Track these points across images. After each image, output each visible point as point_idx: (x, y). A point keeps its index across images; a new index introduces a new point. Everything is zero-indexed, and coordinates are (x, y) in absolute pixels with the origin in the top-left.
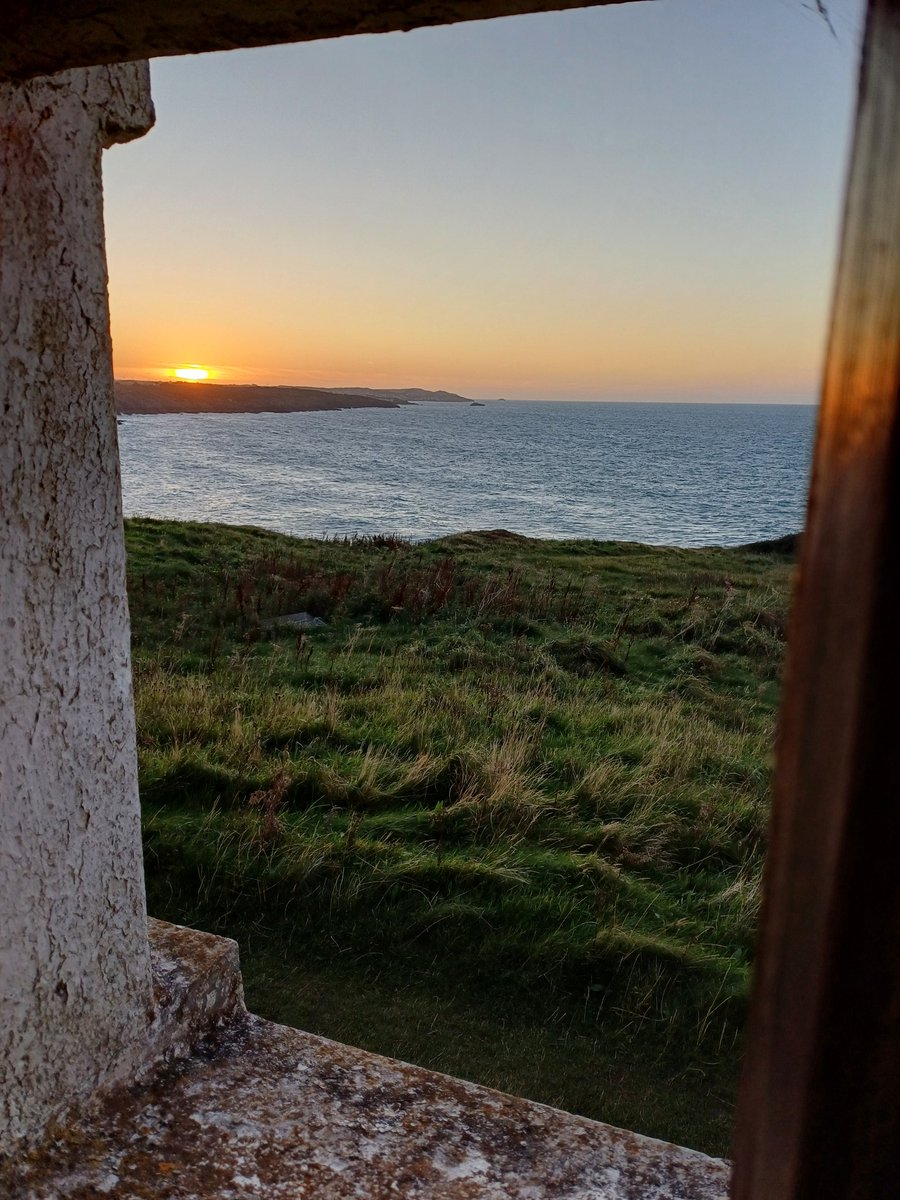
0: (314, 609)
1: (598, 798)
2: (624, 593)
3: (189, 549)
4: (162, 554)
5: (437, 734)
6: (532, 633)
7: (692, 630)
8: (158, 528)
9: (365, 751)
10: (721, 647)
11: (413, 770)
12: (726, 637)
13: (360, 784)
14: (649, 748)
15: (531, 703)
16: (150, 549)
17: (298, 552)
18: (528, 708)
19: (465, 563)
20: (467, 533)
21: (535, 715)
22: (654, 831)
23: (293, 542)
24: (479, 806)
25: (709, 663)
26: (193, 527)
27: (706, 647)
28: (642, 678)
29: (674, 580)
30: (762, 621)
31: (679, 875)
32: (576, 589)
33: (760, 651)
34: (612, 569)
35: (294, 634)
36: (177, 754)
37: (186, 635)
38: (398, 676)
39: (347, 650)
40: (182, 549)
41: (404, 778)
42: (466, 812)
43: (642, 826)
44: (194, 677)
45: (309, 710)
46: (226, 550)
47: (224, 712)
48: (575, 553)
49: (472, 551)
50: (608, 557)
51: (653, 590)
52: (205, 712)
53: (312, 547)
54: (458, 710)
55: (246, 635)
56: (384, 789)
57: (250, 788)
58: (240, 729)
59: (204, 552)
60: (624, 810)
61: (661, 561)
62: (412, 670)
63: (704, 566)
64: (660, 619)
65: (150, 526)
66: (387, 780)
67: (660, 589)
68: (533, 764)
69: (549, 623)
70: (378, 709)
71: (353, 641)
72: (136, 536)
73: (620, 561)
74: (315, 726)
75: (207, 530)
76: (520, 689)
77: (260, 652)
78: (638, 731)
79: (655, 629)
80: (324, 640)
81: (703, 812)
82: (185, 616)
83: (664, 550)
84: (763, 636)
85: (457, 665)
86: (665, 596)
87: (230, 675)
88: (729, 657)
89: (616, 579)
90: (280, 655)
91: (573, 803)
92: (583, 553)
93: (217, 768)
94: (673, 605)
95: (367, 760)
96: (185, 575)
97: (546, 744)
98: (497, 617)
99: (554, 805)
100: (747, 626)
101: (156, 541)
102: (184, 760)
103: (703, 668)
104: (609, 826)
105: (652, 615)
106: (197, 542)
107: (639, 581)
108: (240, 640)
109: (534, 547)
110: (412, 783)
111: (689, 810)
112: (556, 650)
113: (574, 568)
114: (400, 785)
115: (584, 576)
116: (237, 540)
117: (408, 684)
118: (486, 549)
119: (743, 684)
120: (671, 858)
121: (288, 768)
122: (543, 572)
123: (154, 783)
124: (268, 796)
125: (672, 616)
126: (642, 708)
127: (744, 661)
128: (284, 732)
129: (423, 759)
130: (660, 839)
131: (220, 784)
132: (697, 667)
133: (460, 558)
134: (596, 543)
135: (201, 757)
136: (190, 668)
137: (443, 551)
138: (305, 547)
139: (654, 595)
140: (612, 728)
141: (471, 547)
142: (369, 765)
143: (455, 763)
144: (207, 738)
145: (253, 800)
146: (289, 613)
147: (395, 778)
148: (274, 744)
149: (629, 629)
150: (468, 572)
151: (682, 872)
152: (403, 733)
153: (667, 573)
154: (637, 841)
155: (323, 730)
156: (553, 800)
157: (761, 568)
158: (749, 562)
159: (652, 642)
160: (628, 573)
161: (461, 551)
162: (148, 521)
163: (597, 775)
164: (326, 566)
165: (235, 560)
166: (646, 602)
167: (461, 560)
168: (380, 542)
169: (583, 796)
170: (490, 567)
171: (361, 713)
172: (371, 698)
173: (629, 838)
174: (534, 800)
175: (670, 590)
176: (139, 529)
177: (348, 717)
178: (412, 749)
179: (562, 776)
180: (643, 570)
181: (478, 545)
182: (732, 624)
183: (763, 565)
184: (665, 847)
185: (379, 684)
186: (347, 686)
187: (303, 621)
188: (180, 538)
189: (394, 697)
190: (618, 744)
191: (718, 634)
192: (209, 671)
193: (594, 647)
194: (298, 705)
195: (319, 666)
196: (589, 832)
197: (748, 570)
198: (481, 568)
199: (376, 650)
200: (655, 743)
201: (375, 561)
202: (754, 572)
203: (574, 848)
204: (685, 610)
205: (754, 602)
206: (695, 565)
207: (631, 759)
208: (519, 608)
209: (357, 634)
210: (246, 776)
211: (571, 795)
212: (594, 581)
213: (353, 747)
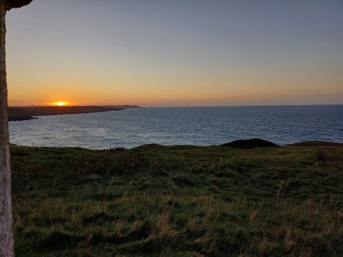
0: (98, 172)
1: (193, 230)
2: (191, 160)
3: (58, 156)
4: (50, 158)
5: (140, 213)
6: (166, 175)
7: (212, 171)
8: (49, 150)
9: (117, 222)
10: (220, 175)
11: (133, 226)
12: (221, 172)
13: (116, 233)
14: (206, 211)
15: (169, 198)
16: (46, 157)
17: (93, 154)
18: (168, 200)
19: (144, 154)
20: (144, 145)
21: (170, 203)
22: (212, 241)
23: (91, 151)
24: (156, 238)
25: (218, 181)
26: (60, 149)
27: (216, 175)
28: (200, 187)
29: (204, 156)
30: (231, 167)
32: (177, 160)
33: (231, 176)
34: (187, 153)
35: (93, 181)
36: (53, 229)
37: (57, 184)
38: (126, 193)
39: (109, 185)
40: (56, 156)
41: (130, 229)
42: (151, 241)
43: (208, 239)
44: (59, 198)
45: (98, 208)
46: (70, 155)
47: (69, 210)
48: (175, 149)
49: (146, 150)
50: (185, 150)
51: (199, 159)
52: (63, 211)
53: (97, 152)
54: (146, 203)
55: (76, 183)
56: (124, 234)
57: (79, 239)
58: (74, 216)
59: (63, 156)
60: (201, 234)
61: (200, 150)
62: (131, 190)
63: (212, 151)
64: (202, 168)
65: (46, 149)
66: (124, 231)
67: (201, 159)
68: (171, 220)
69: (170, 171)
70: (120, 205)
71: (111, 182)
72: (41, 153)
73: (188, 151)
74: (100, 213)
75: (64, 149)
76: (165, 194)
77: (81, 188)
78: (202, 206)
79: (201, 171)
80: (101, 182)
81: (226, 232)
82: (56, 178)
83: (200, 147)
84: (231, 171)
85: (145, 187)
86: (203, 161)
87: (71, 196)
88: (223, 178)
89: (188, 156)
90: (87, 189)
91: (185, 233)
92: (178, 149)
93: (67, 232)
94: (205, 163)
95: (118, 224)
96: (57, 164)
97: (175, 213)
98: (155, 171)
99: (180, 234)
100: (227, 169)
101: (48, 154)
102: (54, 232)
103: (217, 182)
104: (198, 240)
105: (200, 167)
106: (61, 153)
107: (194, 156)
108: (74, 184)
109: (164, 148)
110: (133, 231)
111: (221, 232)
112: (174, 179)
113: (176, 154)
114: (128, 233)
115: (179, 156)
116: (74, 152)
117: (129, 195)
118: (150, 149)
119: (229, 187)
120: (218, 249)
121: (91, 230)
122: (167, 156)
123: (44, 240)
124: (85, 243)
125: (205, 167)
126: (202, 197)
127: (227, 179)
128: (90, 216)
129: (136, 222)
130: (213, 244)
131: (67, 238)
132: (215, 182)
133: (142, 153)
134: (181, 146)
135: (61, 230)
136: (58, 195)
137: (137, 151)
138: (95, 152)
139: (200, 161)
140: (194, 205)
141: (146, 149)
142: (119, 225)
143: (147, 223)
144: (63, 221)
145: (80, 244)
146: (90, 174)
147: (128, 230)
148: (87, 221)
149: (194, 171)
150: (145, 157)
151: (222, 254)
152: (127, 214)
153: (202, 154)
154: (207, 245)
155: (102, 215)
156: (179, 232)
158: (223, 149)
159: (201, 175)
160: (191, 154)
161: (142, 151)
162: (45, 148)
163: (192, 223)
164: (102, 158)
165: (73, 158)
166: (198, 163)
167: (143, 153)
168: (118, 149)
169: (188, 230)
170: (151, 155)
171: (115, 207)
172: (117, 201)
173: (205, 244)
174: (174, 233)
175: (204, 159)
176: (42, 150)
177: (111, 209)
178: (132, 219)
179: (181, 223)
180: (195, 153)
181: (147, 148)
182: (223, 168)
183: (228, 150)
184: (216, 246)
185: (120, 196)
186: (110, 198)
187: (95, 176)
188: (56, 153)
189: (125, 200)
190: (197, 210)
191: (219, 171)
192: (64, 195)
193: (185, 178)
194: (94, 206)
195: (100, 191)
196: (192, 243)
197: (224, 152)
198: (149, 155)
199: (119, 184)
200: (208, 209)
201: (117, 155)
202: (226, 152)
203: (187, 250)
204: (209, 165)
205: (227, 161)
206: (209, 151)
207: (201, 215)
208: (162, 167)
209: (114, 179)
210: (77, 235)
211: (184, 230)
212: (182, 157)
213: (113, 219)
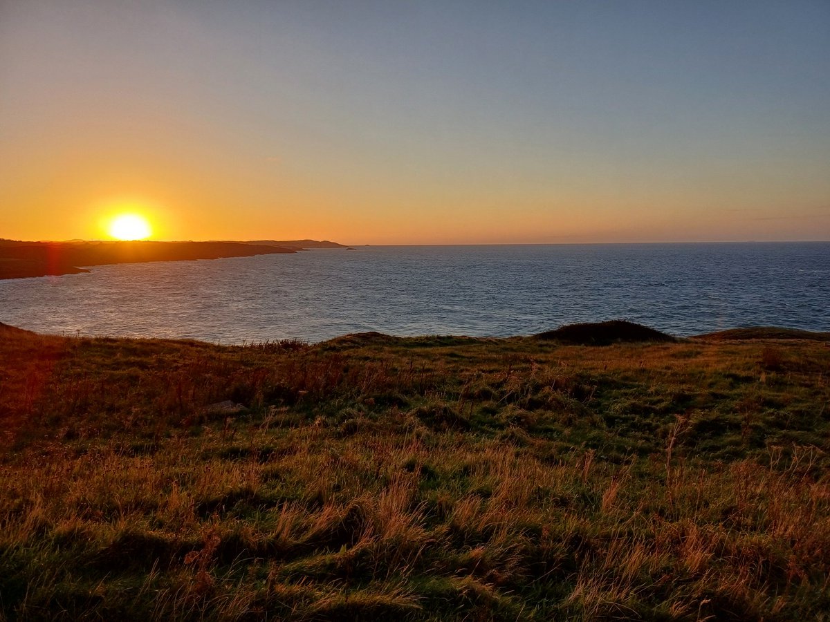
0: (237, 397)
1: (466, 528)
2: (462, 371)
3: (139, 359)
4: (118, 364)
5: (337, 488)
6: (403, 405)
7: (513, 394)
8: (115, 344)
9: (280, 508)
10: (533, 405)
11: (319, 521)
12: (535, 398)
13: (278, 536)
14: (497, 484)
15: (407, 457)
16: (108, 361)
17: (224, 356)
18: (406, 460)
19: (349, 357)
20: (349, 335)
21: (410, 467)
22: (511, 551)
23: (220, 349)
24: (375, 546)
25: (526, 417)
26: (142, 342)
27: (522, 406)
28: (483, 432)
29: (495, 361)
30: (557, 386)
31: (534, 585)
32: (428, 370)
33: (559, 406)
34: (452, 355)
35: (223, 417)
36: (122, 525)
37: (135, 424)
38: (306, 444)
39: (263, 427)
40: (132, 358)
41: (313, 526)
42: (364, 552)
43: (501, 549)
44: (140, 457)
45: (233, 477)
46: (168, 357)
47: (164, 485)
48: (425, 345)
49: (353, 347)
50: (448, 347)
51: (482, 368)
52: (148, 486)
53: (234, 352)
54: (353, 468)
55: (183, 421)
56: (297, 538)
57: (185, 548)
58: (179, 498)
59: (152, 360)
60: (485, 537)
61: (484, 348)
62: (315, 438)
63: (512, 350)
64: (488, 388)
65: (109, 343)
66: (298, 531)
67: (486, 367)
68: (413, 506)
69: (412, 395)
70: (290, 471)
71: (268, 419)
72: (97, 351)
73: (456, 350)
74: (239, 490)
75: (153, 344)
76: (398, 446)
77: (193, 434)
78: (487, 472)
79: (485, 395)
80: (246, 421)
81: (545, 533)
82: (134, 410)
83: (485, 341)
84: (558, 395)
85: (351, 431)
86: (491, 372)
87: (169, 453)
88: (539, 411)
89: (455, 361)
90: (211, 437)
91: (447, 535)
92: (431, 345)
93: (157, 534)
94: (497, 377)
95: (283, 515)
96: (137, 378)
97: (422, 488)
98: (376, 394)
99: (433, 537)
100: (547, 389)
101: (114, 354)
102: (127, 531)
103: (523, 420)
104: (477, 551)
105: (483, 385)
106: (146, 354)
107: (470, 362)
108: (177, 425)
109: (397, 342)
110: (320, 531)
111: (534, 532)
112: (421, 414)
113: (426, 356)
114: (310, 534)
115: (434, 360)
116: (178, 350)
117: (313, 450)
118: (363, 346)
119: (552, 431)
120: (525, 573)
121: (219, 528)
122: (405, 360)
123: (103, 552)
124: (201, 556)
125: (498, 386)
126: (488, 454)
127: (549, 414)
128: (214, 497)
129: (327, 510)
130: (514, 560)
131: (159, 548)
132: (518, 420)
133: (345, 353)
134: (439, 337)
135: (143, 527)
136: (138, 450)
137: (333, 349)
138: (230, 352)
139: (483, 371)
140: (467, 471)
141: (353, 345)
142: (285, 518)
143: (354, 510)
144: (147, 508)
145: (188, 559)
146: (218, 401)
147: (306, 528)
148: (205, 509)
149: (469, 397)
150: (351, 362)
151: (536, 583)
152: (309, 491)
153: (489, 356)
154: (499, 561)
155: (246, 493)
156: (432, 534)
157: (548, 349)
158: (541, 346)
159: (486, 404)
160: (463, 357)
161: (345, 348)
162: (107, 340)
163: (463, 511)
164: (246, 364)
165: (175, 365)
166: (479, 376)
167: (346, 354)
168: (285, 345)
169: (454, 529)
170: (367, 358)
171: (276, 476)
172: (285, 462)
173: (493, 559)
174: (419, 534)
175: (492, 368)
176: (100, 346)
177: (266, 480)
178: (318, 502)
179: (436, 514)
180: (472, 354)
181: (358, 343)
182: (538, 388)
183: (550, 347)
184: (521, 563)
185: (291, 451)
186: (265, 455)
187: (228, 407)
188: (133, 352)
189: (298, 463)
190: (476, 482)
191: (529, 396)
192: (153, 451)
193: (445, 410)
194: (225, 474)
195: (241, 442)
196: (463, 557)
197: (541, 351)
198: (360, 359)
199: (287, 424)
200: (501, 481)
201: (283, 358)
202: (546, 352)
203: (452, 574)
204: (505, 381)
205: (549, 372)
206: (506, 349)
207: (485, 494)
208: (390, 386)
209: (275, 413)
210: (182, 538)
211: (444, 528)
212: (441, 364)
213: (271, 504)
